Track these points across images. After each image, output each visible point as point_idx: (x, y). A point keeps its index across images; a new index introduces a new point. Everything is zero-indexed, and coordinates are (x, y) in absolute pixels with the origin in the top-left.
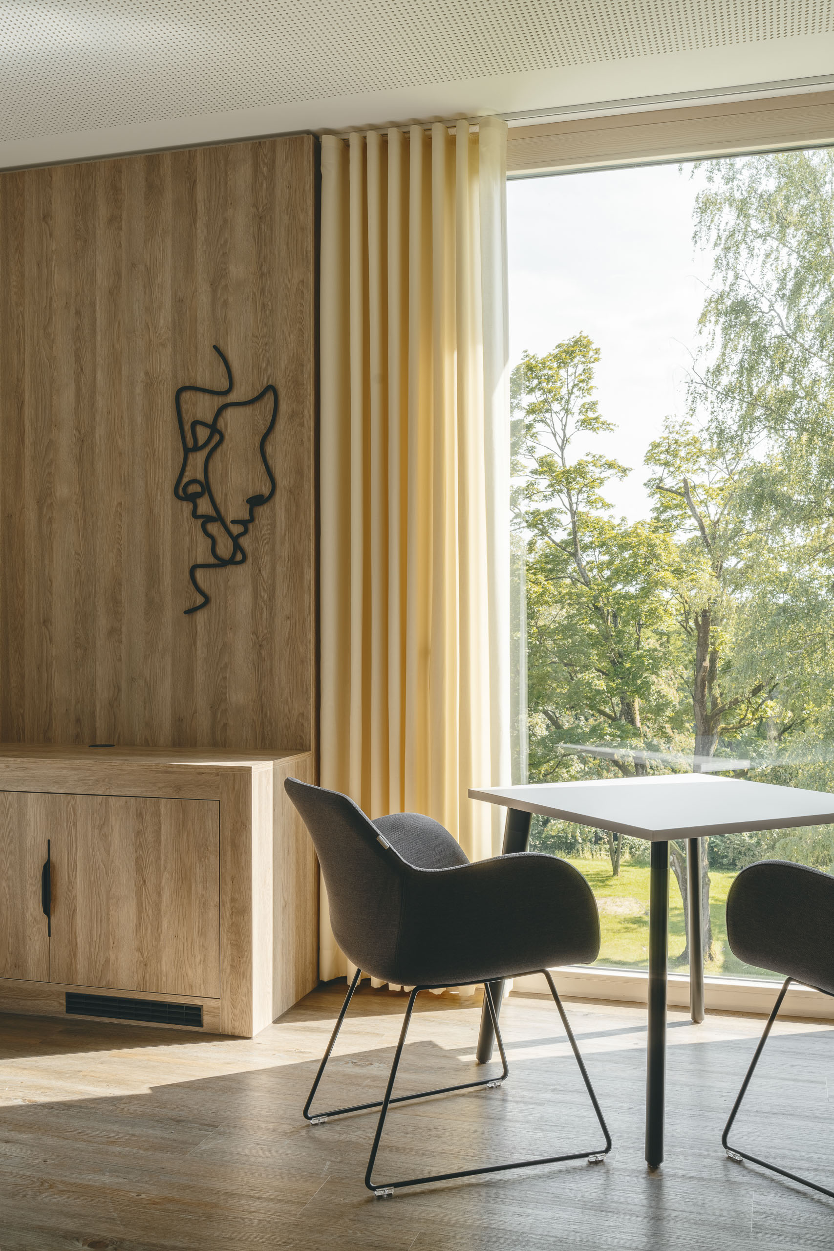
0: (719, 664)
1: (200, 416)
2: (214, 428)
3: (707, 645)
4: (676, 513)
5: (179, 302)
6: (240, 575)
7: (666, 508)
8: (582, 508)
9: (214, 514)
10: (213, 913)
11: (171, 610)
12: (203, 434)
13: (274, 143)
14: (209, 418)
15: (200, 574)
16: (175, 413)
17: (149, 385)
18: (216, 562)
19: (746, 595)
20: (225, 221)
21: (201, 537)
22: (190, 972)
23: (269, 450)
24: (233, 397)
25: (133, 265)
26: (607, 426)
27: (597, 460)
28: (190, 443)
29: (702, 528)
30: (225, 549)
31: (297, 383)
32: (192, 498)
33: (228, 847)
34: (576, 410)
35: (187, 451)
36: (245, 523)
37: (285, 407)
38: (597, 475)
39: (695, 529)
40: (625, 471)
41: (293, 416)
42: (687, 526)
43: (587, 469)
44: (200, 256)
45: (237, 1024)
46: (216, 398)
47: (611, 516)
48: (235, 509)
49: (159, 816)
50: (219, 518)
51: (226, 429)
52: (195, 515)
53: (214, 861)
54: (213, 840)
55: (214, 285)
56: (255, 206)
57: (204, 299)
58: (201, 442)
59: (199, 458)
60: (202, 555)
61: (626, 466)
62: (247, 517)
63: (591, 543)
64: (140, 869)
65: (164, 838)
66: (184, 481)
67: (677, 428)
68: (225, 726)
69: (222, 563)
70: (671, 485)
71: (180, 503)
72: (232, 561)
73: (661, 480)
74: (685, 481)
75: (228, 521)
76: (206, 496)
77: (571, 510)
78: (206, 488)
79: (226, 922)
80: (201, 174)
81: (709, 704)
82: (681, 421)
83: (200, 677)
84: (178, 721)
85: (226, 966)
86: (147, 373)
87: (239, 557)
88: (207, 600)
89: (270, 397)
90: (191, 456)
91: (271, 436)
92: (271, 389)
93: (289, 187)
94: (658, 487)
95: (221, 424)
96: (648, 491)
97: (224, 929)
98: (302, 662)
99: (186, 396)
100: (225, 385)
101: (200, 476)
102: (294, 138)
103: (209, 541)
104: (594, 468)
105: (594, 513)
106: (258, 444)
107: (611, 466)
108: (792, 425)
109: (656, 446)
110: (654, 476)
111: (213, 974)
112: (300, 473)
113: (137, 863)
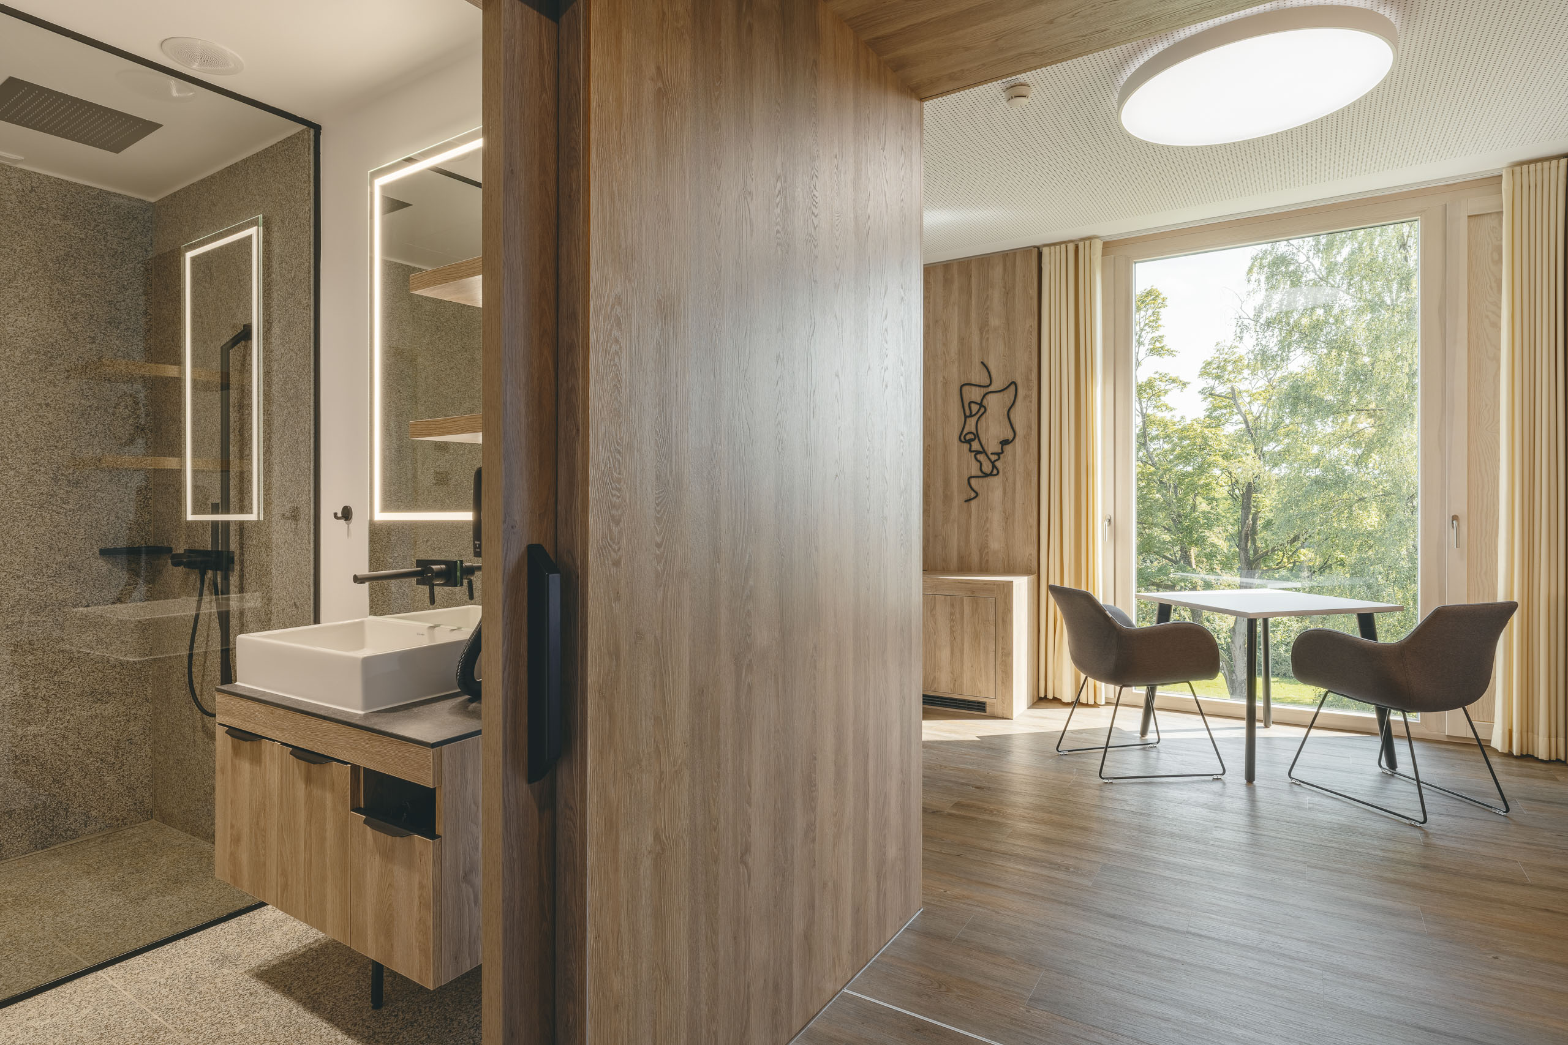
0: (1260, 523)
1: (973, 399)
2: (981, 405)
3: (1250, 508)
4: (1224, 411)
5: (962, 340)
6: (996, 482)
7: (1215, 408)
8: (1150, 411)
9: (981, 450)
10: (992, 655)
11: (957, 500)
12: (975, 408)
13: (1015, 254)
14: (978, 400)
15: (973, 481)
16: (959, 397)
17: (945, 384)
18: (983, 475)
19: (1283, 470)
20: (988, 296)
21: (974, 462)
22: (979, 685)
23: (1012, 416)
24: (991, 389)
25: (937, 321)
26: (1170, 352)
27: (1163, 377)
28: (968, 413)
29: (1246, 422)
30: (987, 467)
31: (1028, 380)
32: (969, 442)
33: (1000, 621)
34: (1147, 342)
35: (966, 417)
36: (998, 454)
37: (1021, 392)
38: (1163, 388)
39: (1240, 423)
40: (1184, 384)
41: (1026, 397)
42: (1233, 421)
43: (1155, 384)
44: (973, 315)
45: (1005, 712)
46: (982, 389)
47: (1173, 416)
48: (993, 447)
49: (963, 605)
50: (984, 452)
51: (988, 404)
52: (970, 451)
53: (993, 629)
54: (992, 618)
55: (981, 330)
56: (1005, 287)
57: (976, 338)
58: (974, 413)
59: (973, 420)
60: (975, 470)
61: (1186, 381)
62: (1000, 451)
63: (1157, 435)
64: (952, 632)
65: (965, 616)
66: (964, 433)
67: (1226, 350)
68: (987, 560)
69: (986, 475)
70: (1221, 391)
71: (962, 444)
72: (991, 474)
73: (1213, 389)
74: (1232, 389)
75: (989, 453)
76: (977, 440)
77: (1142, 413)
78: (977, 436)
79: (999, 660)
80: (974, 272)
81: (1252, 552)
82: (1229, 345)
83: (973, 535)
84: (961, 558)
85: (999, 682)
86: (944, 377)
87: (995, 472)
88: (977, 494)
89: (1013, 387)
90: (968, 419)
91: (1013, 408)
92: (1014, 383)
93: (1024, 276)
94: (1212, 394)
95: (985, 403)
96: (1201, 396)
97: (998, 663)
98: (1031, 527)
99: (965, 389)
100: (988, 382)
101: (974, 430)
102: (1026, 251)
103: (979, 464)
104: (1160, 383)
105: (1160, 415)
106: (1006, 413)
107: (1174, 381)
108: (1323, 345)
109: (1210, 363)
110: (1207, 386)
111: (992, 686)
112: (1030, 427)
113: (951, 629)
